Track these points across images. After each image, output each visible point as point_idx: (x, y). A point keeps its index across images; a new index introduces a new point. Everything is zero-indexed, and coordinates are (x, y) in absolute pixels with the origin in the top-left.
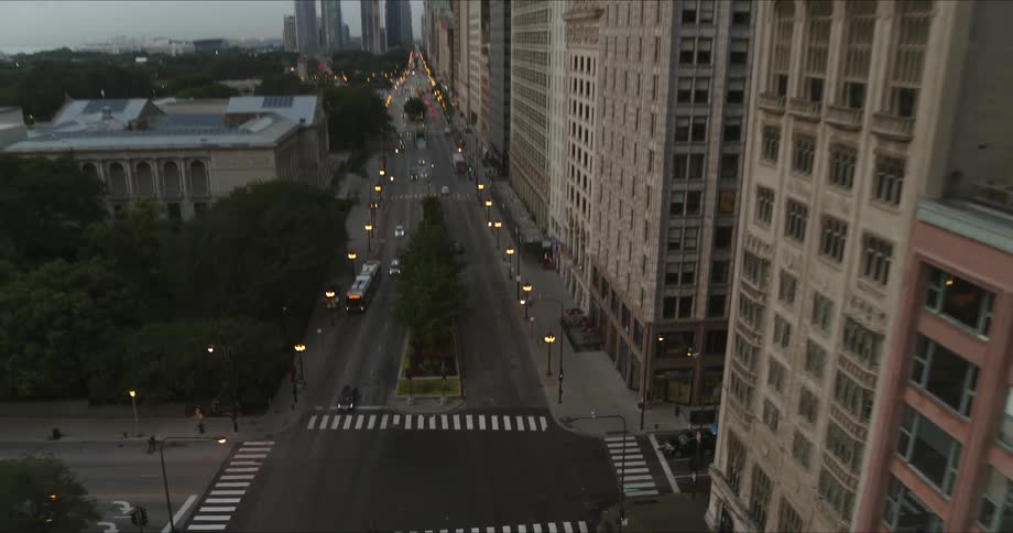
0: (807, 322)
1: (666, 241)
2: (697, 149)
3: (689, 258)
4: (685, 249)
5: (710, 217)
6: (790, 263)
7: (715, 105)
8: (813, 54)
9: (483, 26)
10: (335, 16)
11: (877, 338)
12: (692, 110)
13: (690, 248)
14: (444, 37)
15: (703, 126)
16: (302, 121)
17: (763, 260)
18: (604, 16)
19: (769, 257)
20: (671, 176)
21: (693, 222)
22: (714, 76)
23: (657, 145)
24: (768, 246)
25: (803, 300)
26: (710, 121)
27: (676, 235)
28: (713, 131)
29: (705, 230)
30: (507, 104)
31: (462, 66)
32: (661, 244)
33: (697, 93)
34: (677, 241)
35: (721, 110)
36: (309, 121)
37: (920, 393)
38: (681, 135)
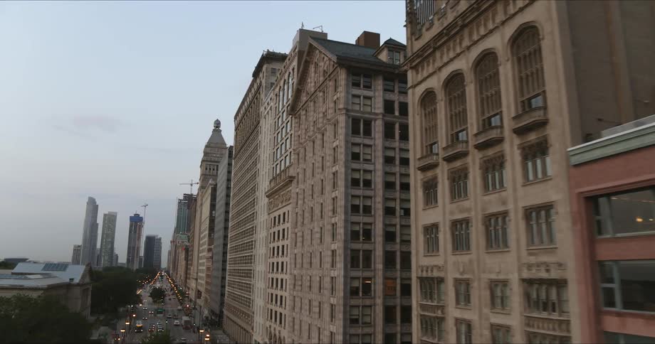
0: (486, 311)
1: (348, 317)
2: (367, 247)
3: (367, 330)
4: (363, 323)
5: (379, 298)
6: (461, 270)
7: (377, 216)
8: (454, 117)
9: (210, 235)
10: (109, 246)
11: (561, 284)
12: (362, 219)
13: (366, 323)
14: (182, 256)
15: (370, 230)
16: (72, 280)
17: (437, 278)
18: (296, 180)
19: (441, 275)
20: (349, 266)
21: (368, 302)
22: (375, 196)
23: (338, 246)
24: (440, 268)
25: (479, 293)
26: (375, 227)
27: (355, 312)
28: (377, 232)
29: (377, 307)
30: (223, 295)
31: (193, 269)
32: (345, 319)
33: (364, 206)
34: (357, 317)
35: (381, 219)
36: (77, 281)
37: (619, 315)
38: (355, 236)
